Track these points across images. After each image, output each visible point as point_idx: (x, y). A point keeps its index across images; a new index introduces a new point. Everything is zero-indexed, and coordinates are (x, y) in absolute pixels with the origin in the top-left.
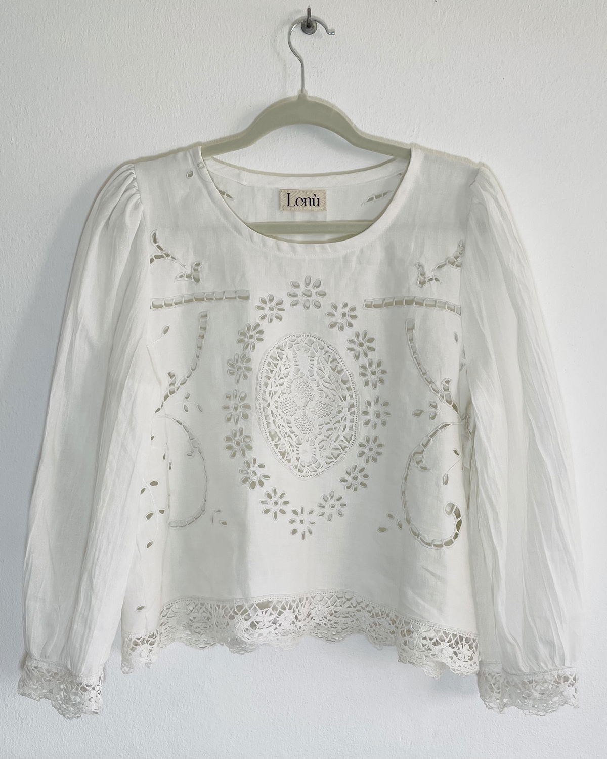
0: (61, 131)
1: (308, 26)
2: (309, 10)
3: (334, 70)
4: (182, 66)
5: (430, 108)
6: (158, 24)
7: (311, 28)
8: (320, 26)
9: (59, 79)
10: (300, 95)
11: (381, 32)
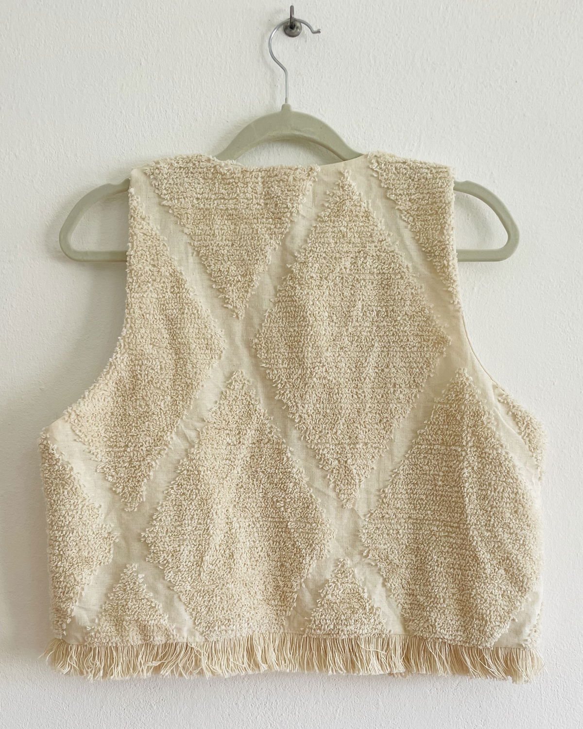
0: (16, 156)
1: (291, 27)
2: (292, 8)
3: (322, 77)
4: (149, 77)
5: (431, 118)
6: (122, 31)
7: (295, 29)
8: (304, 27)
9: (13, 97)
10: (283, 106)
11: (374, 32)
